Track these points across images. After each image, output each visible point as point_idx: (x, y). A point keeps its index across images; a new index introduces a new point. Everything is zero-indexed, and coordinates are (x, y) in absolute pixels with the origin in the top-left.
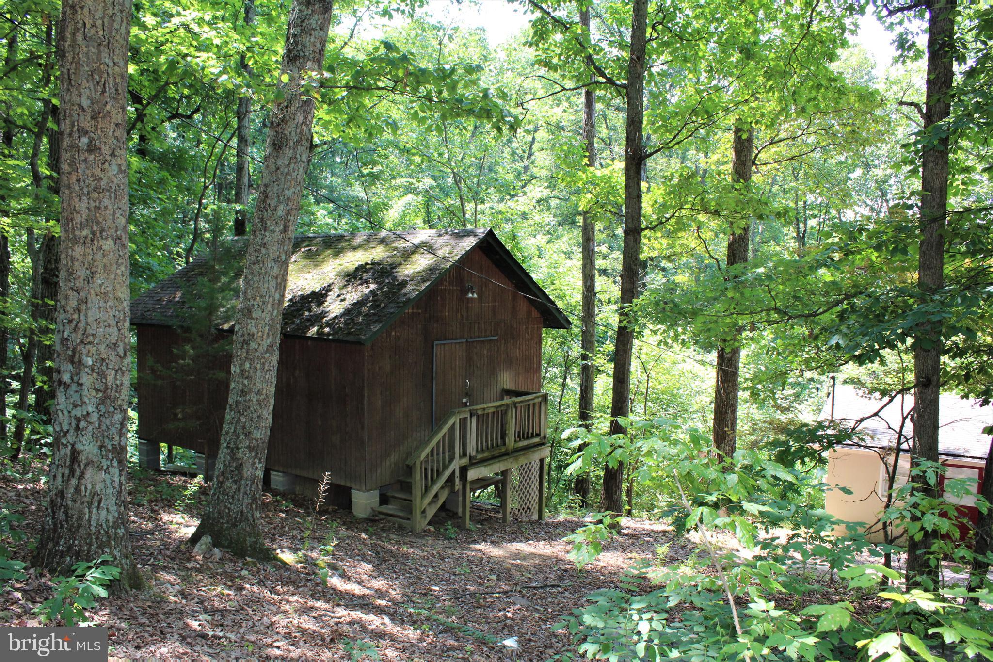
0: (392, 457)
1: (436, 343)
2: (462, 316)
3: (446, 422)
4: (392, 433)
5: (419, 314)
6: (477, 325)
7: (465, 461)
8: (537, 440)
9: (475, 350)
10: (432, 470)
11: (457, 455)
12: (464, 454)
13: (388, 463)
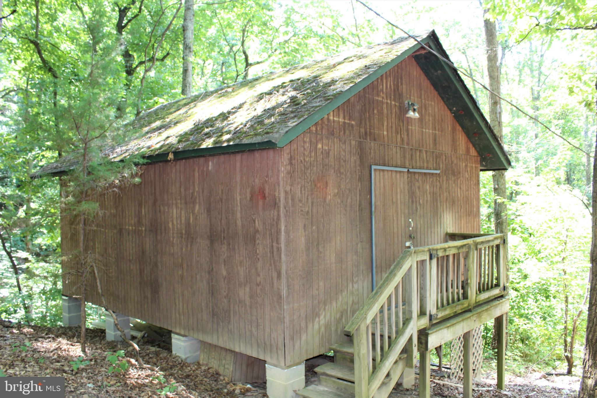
0: (322, 317)
1: (374, 167)
2: (402, 140)
3: (399, 265)
4: (321, 284)
5: (352, 126)
6: (418, 154)
7: (424, 322)
8: (496, 292)
9: (417, 184)
10: (382, 336)
11: (415, 314)
12: (422, 313)
13: (316, 326)
